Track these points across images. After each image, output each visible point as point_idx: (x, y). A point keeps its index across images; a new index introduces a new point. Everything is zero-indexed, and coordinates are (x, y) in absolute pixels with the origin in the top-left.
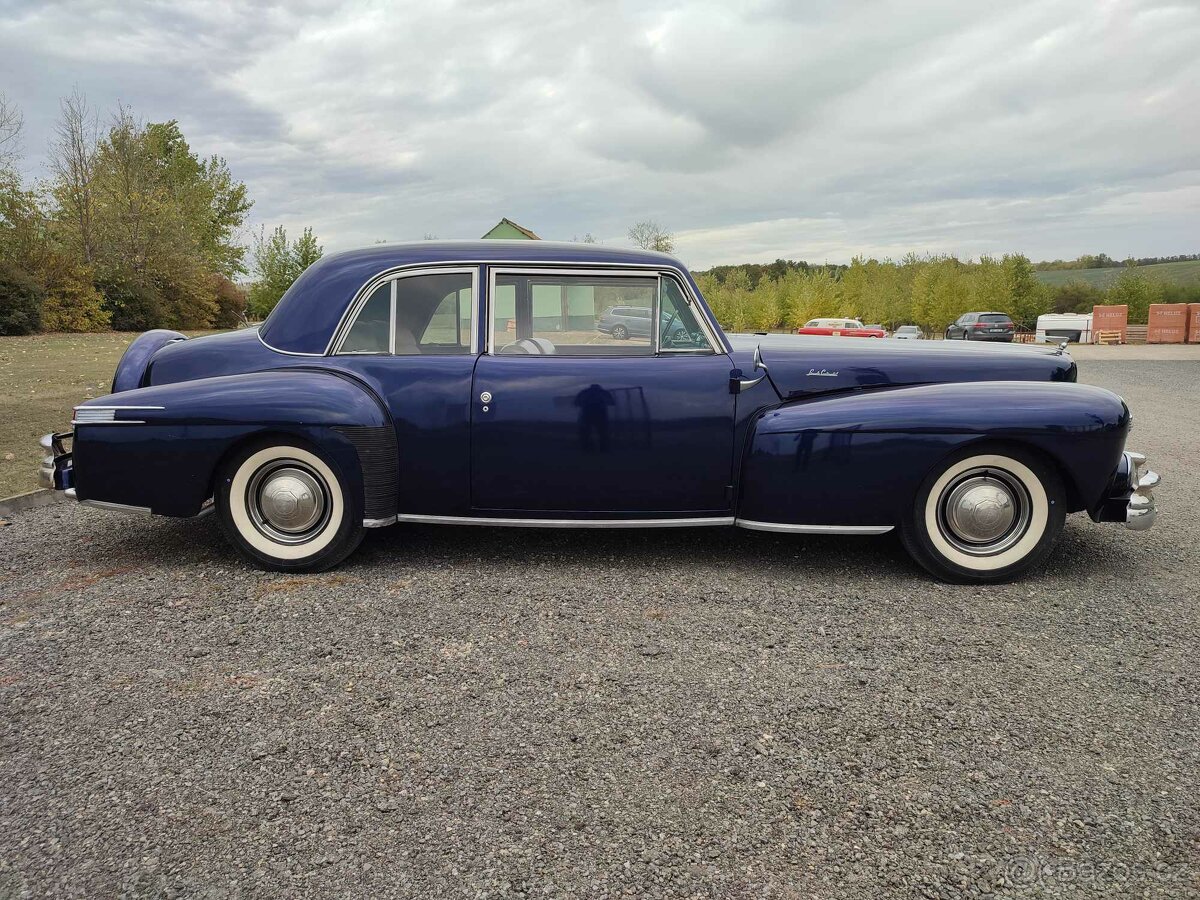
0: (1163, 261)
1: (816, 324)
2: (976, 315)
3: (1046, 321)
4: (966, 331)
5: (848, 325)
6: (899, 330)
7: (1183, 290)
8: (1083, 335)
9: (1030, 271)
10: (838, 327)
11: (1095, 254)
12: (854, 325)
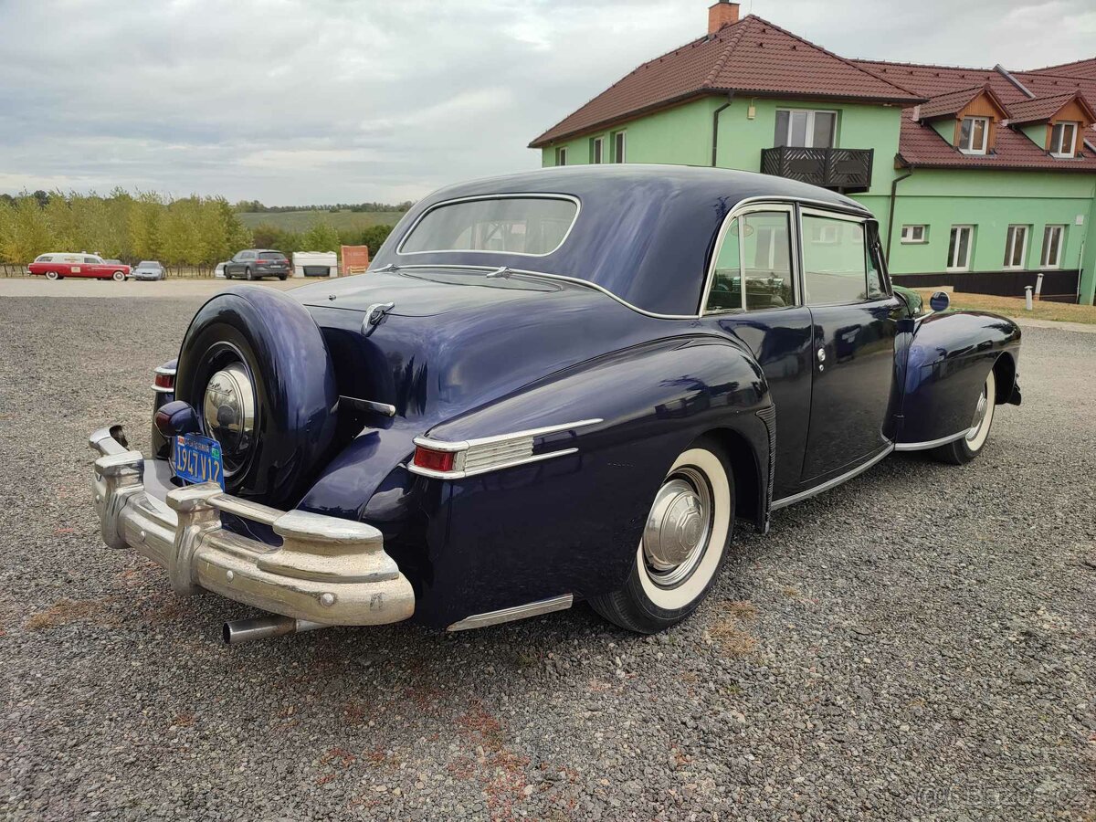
0: (300, 209)
1: (48, 259)
2: (256, 252)
3: (302, 259)
4: (248, 267)
5: (86, 260)
6: (140, 265)
7: (347, 234)
8: (332, 270)
9: (234, 213)
10: (76, 263)
11: (250, 200)
12: (93, 260)
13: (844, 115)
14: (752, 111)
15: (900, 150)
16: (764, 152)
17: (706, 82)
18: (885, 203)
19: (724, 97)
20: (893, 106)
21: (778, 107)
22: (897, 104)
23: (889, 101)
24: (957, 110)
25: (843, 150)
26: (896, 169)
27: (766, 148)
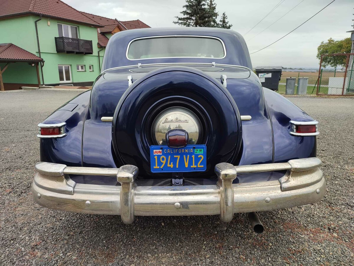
13: (80, 28)
14: (49, 23)
15: (98, 42)
16: (56, 38)
17: (30, 9)
18: (97, 58)
19: (39, 16)
20: (94, 27)
21: (58, 22)
22: (96, 27)
23: (93, 25)
24: (112, 31)
25: (82, 40)
26: (98, 48)
27: (56, 37)
